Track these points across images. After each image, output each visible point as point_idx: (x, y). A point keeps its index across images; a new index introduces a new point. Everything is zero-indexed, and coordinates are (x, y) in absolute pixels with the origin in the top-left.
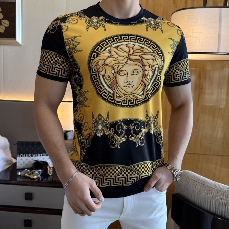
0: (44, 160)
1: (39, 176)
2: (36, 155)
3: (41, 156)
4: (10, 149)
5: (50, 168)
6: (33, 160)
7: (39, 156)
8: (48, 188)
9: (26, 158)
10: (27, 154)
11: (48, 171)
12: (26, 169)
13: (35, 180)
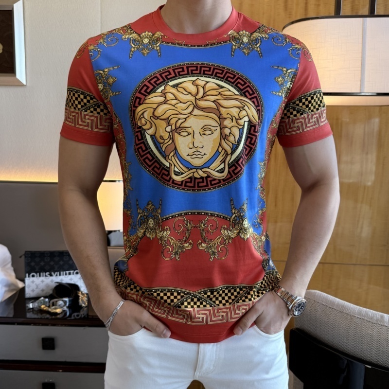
0: (72, 282)
1: (65, 308)
2: (58, 273)
3: (66, 274)
4: (13, 265)
5: (83, 294)
6: (54, 282)
7: (63, 275)
8: (81, 329)
9: (42, 278)
10: (43, 273)
11: (80, 300)
12: (42, 298)
13: (58, 316)
